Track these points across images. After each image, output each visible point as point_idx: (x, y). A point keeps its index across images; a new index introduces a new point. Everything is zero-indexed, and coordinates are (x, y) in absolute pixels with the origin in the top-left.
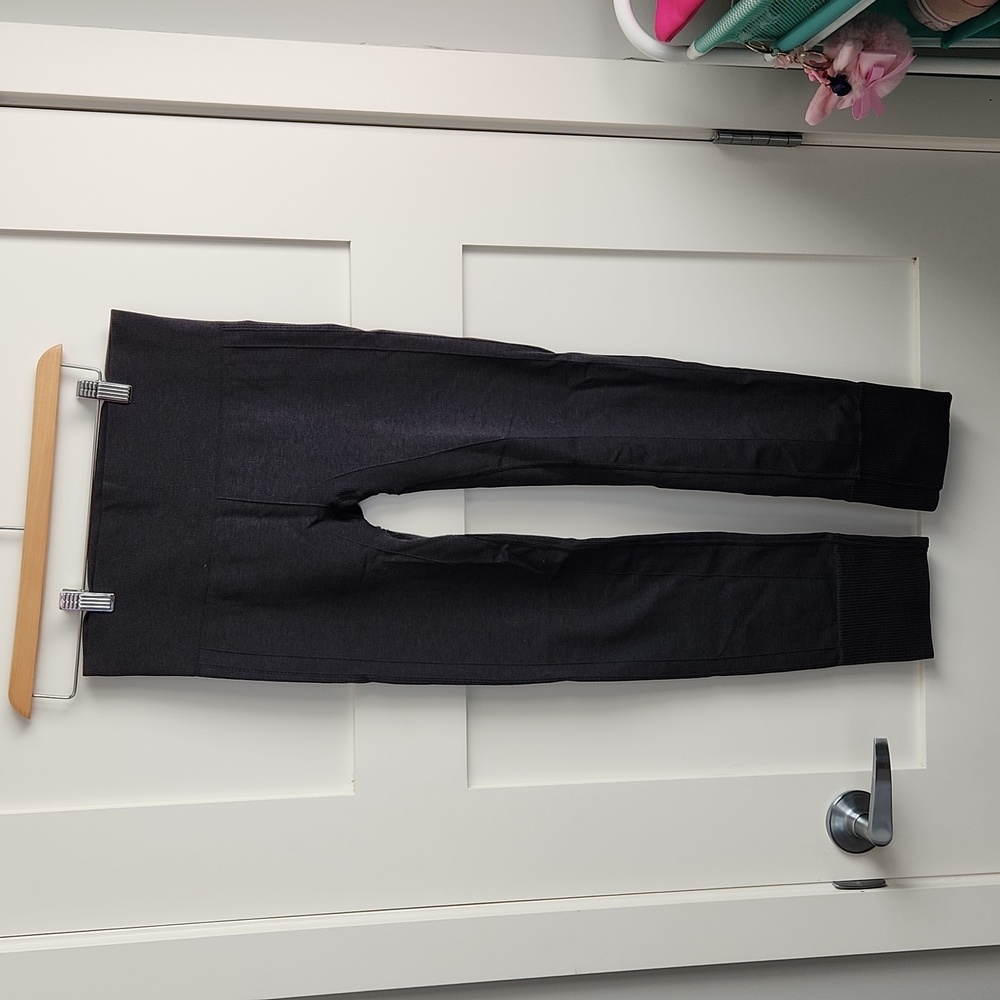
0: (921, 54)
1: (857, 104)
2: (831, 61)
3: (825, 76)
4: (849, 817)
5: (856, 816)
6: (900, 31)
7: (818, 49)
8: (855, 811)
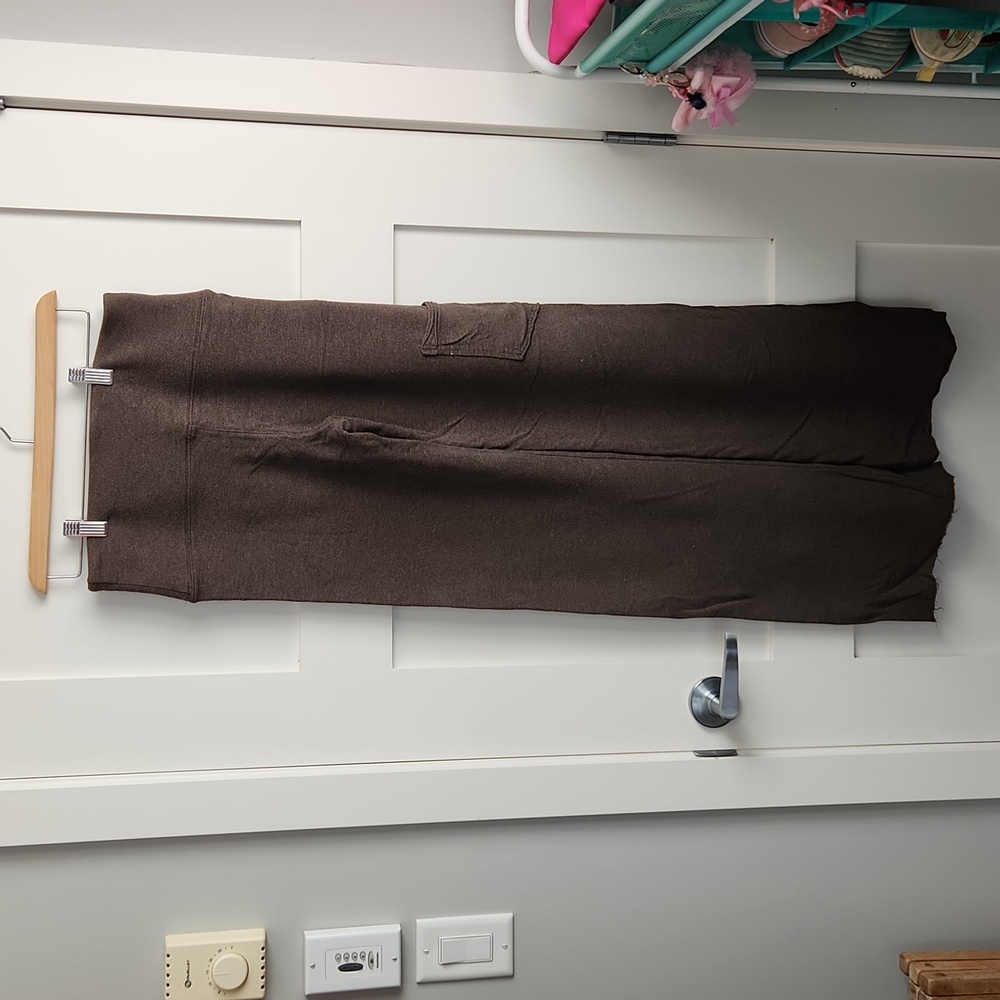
0: (762, 74)
1: (712, 115)
2: (690, 80)
3: (686, 94)
4: (707, 698)
5: (712, 697)
6: (743, 58)
7: (681, 71)
8: (712, 693)
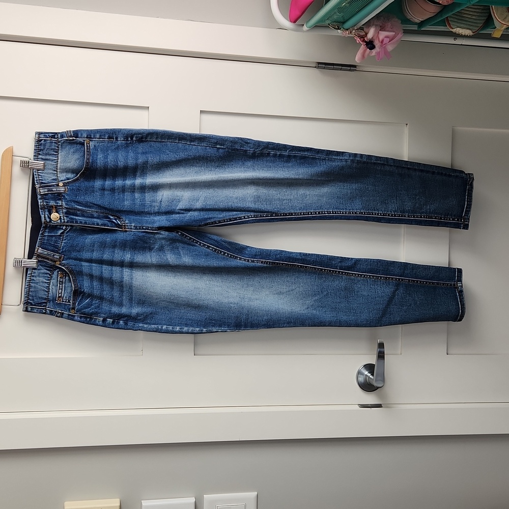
0: (406, 32)
1: (378, 53)
2: (366, 34)
3: (364, 41)
4: (366, 375)
5: (369, 375)
6: (396, 22)
7: (361, 28)
8: (369, 373)
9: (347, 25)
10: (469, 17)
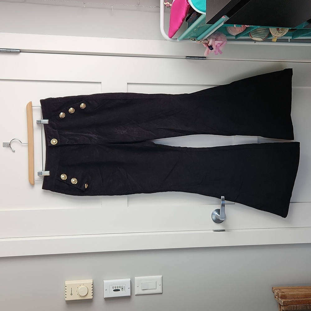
0: (229, 40)
1: (215, 52)
2: (209, 42)
3: (208, 46)
4: (216, 215)
5: (218, 214)
6: (223, 36)
7: (206, 40)
8: (218, 213)
9: (199, 38)
10: (260, 32)
